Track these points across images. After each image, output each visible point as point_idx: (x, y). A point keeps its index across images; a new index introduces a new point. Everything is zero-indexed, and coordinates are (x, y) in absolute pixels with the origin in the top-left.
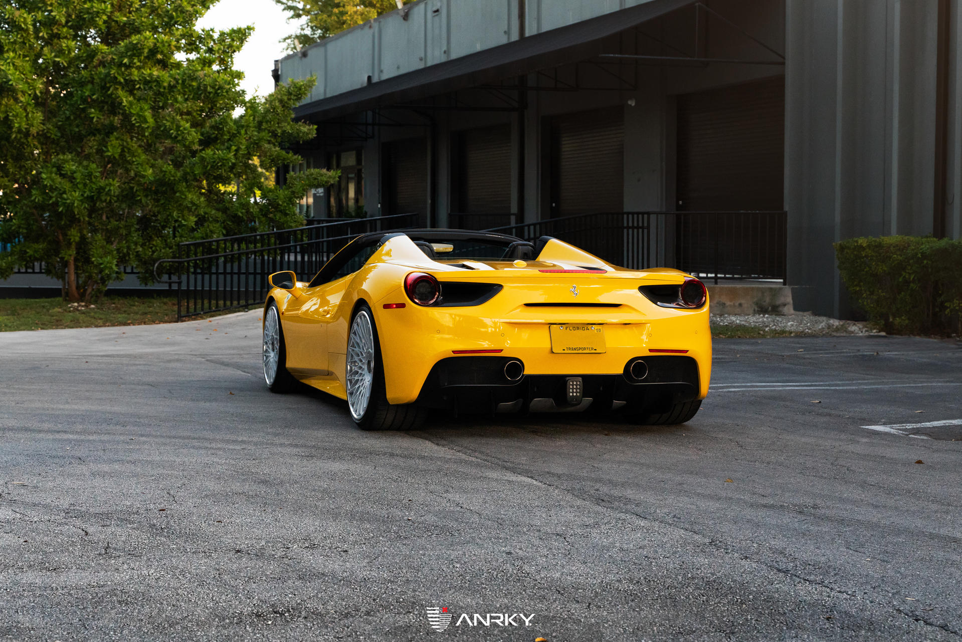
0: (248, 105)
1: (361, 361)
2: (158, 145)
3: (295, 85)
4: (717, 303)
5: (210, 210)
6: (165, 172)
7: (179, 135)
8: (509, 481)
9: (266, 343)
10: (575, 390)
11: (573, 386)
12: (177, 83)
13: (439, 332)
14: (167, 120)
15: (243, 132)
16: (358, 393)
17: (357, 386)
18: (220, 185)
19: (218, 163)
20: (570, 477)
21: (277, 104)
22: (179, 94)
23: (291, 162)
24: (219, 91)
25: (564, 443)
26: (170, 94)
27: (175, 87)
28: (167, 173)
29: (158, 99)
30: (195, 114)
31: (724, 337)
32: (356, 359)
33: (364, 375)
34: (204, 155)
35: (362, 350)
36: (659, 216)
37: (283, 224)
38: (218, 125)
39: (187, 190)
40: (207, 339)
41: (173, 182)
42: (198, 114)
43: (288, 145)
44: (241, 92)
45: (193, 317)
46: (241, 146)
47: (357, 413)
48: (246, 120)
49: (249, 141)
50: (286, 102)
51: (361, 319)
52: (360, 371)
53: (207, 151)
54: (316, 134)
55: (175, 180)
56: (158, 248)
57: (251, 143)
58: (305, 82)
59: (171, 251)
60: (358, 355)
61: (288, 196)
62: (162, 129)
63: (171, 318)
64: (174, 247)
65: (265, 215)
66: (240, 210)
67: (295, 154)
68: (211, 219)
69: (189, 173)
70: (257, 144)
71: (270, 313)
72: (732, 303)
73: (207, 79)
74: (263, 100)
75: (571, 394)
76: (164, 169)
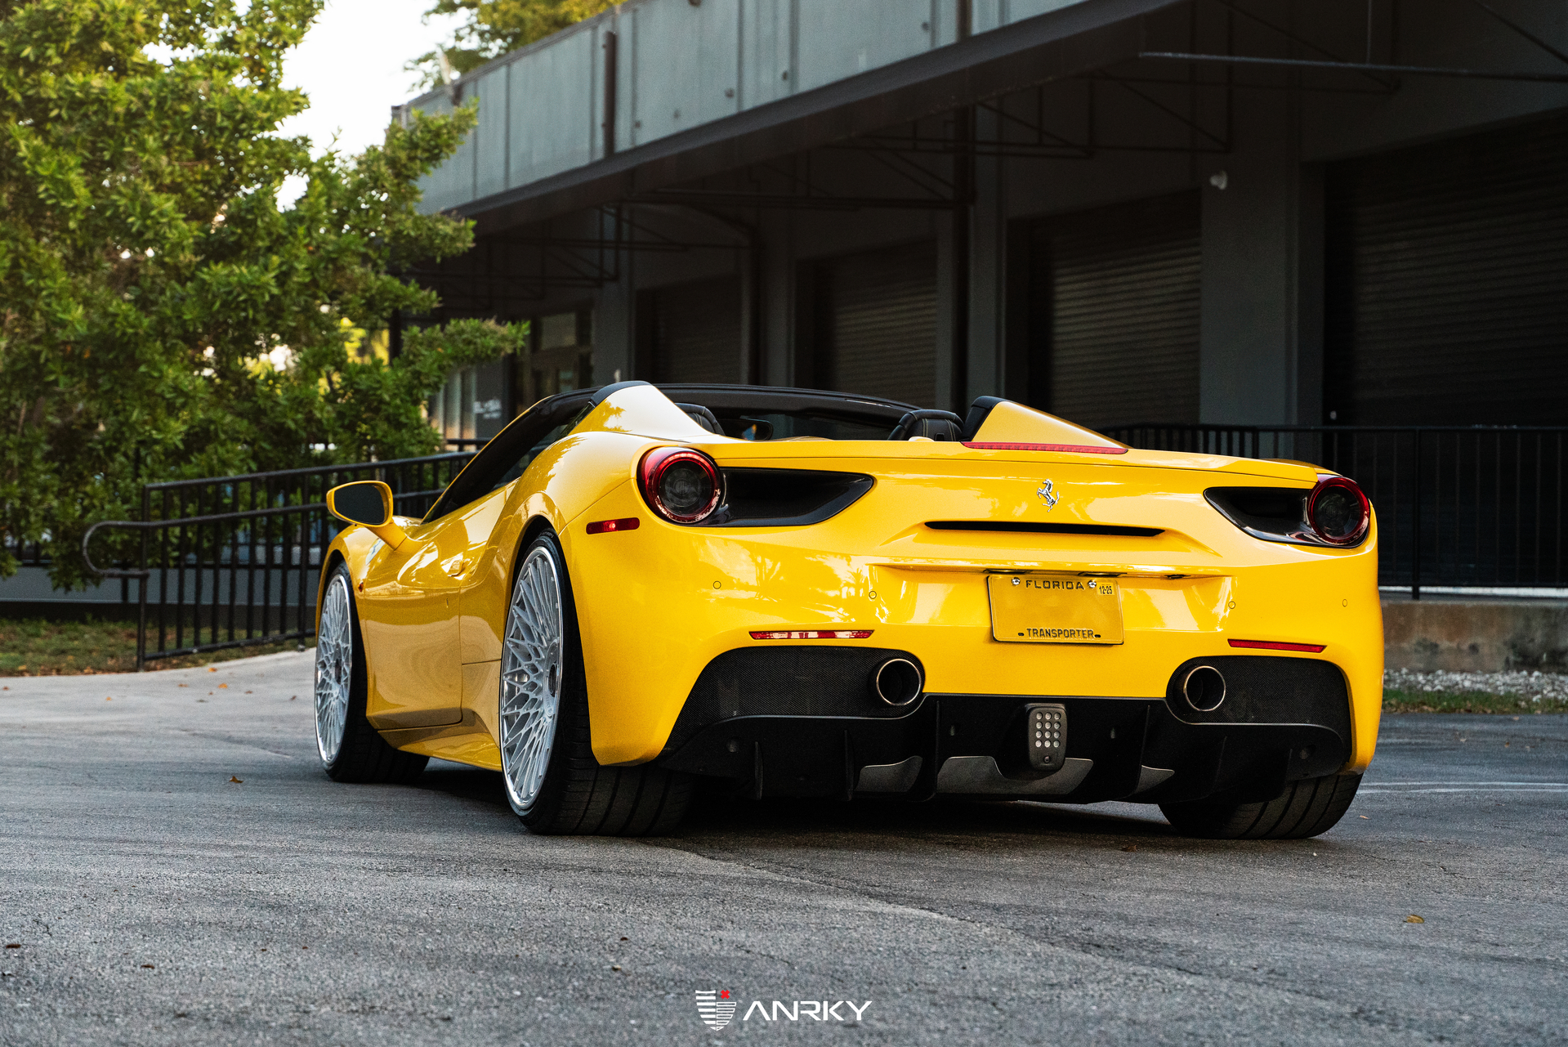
0: (315, 170)
1: (535, 670)
2: (98, 253)
3: (426, 126)
4: (1419, 644)
5: (220, 414)
6: (116, 315)
7: (147, 227)
8: (875, 914)
9: (324, 666)
10: (1047, 735)
11: (1043, 725)
12: (147, 106)
13: (718, 585)
14: (119, 193)
15: (301, 231)
16: (526, 747)
17: (523, 731)
18: (248, 360)
19: (239, 295)
20: (1022, 910)
21: (383, 169)
22: (150, 133)
23: (415, 304)
24: (244, 126)
25: (1021, 860)
26: (128, 132)
27: (140, 114)
28: (120, 319)
29: (100, 145)
30: (190, 190)
31: (1431, 709)
32: (524, 665)
33: (541, 703)
34: (206, 277)
35: (536, 644)
36: (1282, 435)
37: (392, 447)
38: (243, 214)
39: (164, 358)
40: (201, 701)
41: (133, 340)
42: (197, 190)
43: (408, 265)
44: (300, 142)
45: (175, 661)
46: (296, 265)
47: (523, 795)
48: (310, 204)
49: (317, 255)
50: (405, 166)
51: (535, 565)
52: (532, 695)
53: (213, 267)
54: (475, 240)
55: (136, 334)
56: (96, 502)
57: (321, 259)
58: (450, 120)
59: (126, 507)
60: (529, 657)
61: (405, 383)
62: (108, 213)
63: (121, 660)
64: (134, 498)
65: (351, 428)
66: (291, 415)
67: (423, 288)
68: (223, 436)
69: (169, 319)
70: (333, 261)
71: (333, 592)
72: (1454, 645)
73: (216, 97)
74: (352, 165)
75: (1038, 744)
76: (111, 309)
